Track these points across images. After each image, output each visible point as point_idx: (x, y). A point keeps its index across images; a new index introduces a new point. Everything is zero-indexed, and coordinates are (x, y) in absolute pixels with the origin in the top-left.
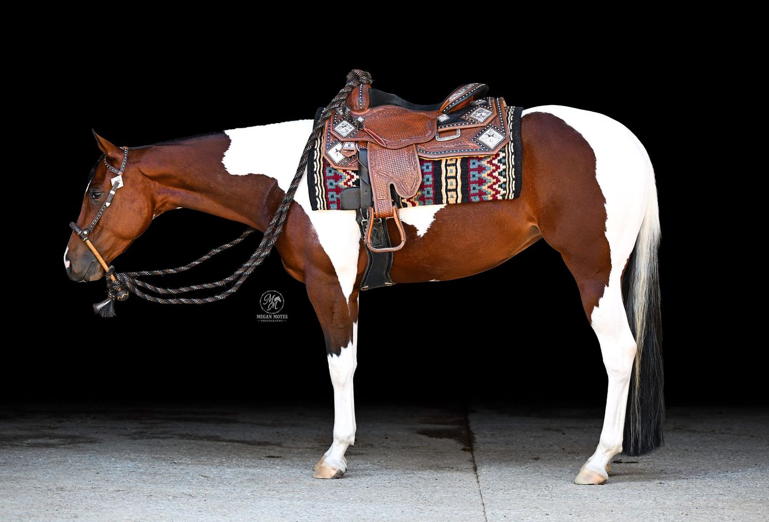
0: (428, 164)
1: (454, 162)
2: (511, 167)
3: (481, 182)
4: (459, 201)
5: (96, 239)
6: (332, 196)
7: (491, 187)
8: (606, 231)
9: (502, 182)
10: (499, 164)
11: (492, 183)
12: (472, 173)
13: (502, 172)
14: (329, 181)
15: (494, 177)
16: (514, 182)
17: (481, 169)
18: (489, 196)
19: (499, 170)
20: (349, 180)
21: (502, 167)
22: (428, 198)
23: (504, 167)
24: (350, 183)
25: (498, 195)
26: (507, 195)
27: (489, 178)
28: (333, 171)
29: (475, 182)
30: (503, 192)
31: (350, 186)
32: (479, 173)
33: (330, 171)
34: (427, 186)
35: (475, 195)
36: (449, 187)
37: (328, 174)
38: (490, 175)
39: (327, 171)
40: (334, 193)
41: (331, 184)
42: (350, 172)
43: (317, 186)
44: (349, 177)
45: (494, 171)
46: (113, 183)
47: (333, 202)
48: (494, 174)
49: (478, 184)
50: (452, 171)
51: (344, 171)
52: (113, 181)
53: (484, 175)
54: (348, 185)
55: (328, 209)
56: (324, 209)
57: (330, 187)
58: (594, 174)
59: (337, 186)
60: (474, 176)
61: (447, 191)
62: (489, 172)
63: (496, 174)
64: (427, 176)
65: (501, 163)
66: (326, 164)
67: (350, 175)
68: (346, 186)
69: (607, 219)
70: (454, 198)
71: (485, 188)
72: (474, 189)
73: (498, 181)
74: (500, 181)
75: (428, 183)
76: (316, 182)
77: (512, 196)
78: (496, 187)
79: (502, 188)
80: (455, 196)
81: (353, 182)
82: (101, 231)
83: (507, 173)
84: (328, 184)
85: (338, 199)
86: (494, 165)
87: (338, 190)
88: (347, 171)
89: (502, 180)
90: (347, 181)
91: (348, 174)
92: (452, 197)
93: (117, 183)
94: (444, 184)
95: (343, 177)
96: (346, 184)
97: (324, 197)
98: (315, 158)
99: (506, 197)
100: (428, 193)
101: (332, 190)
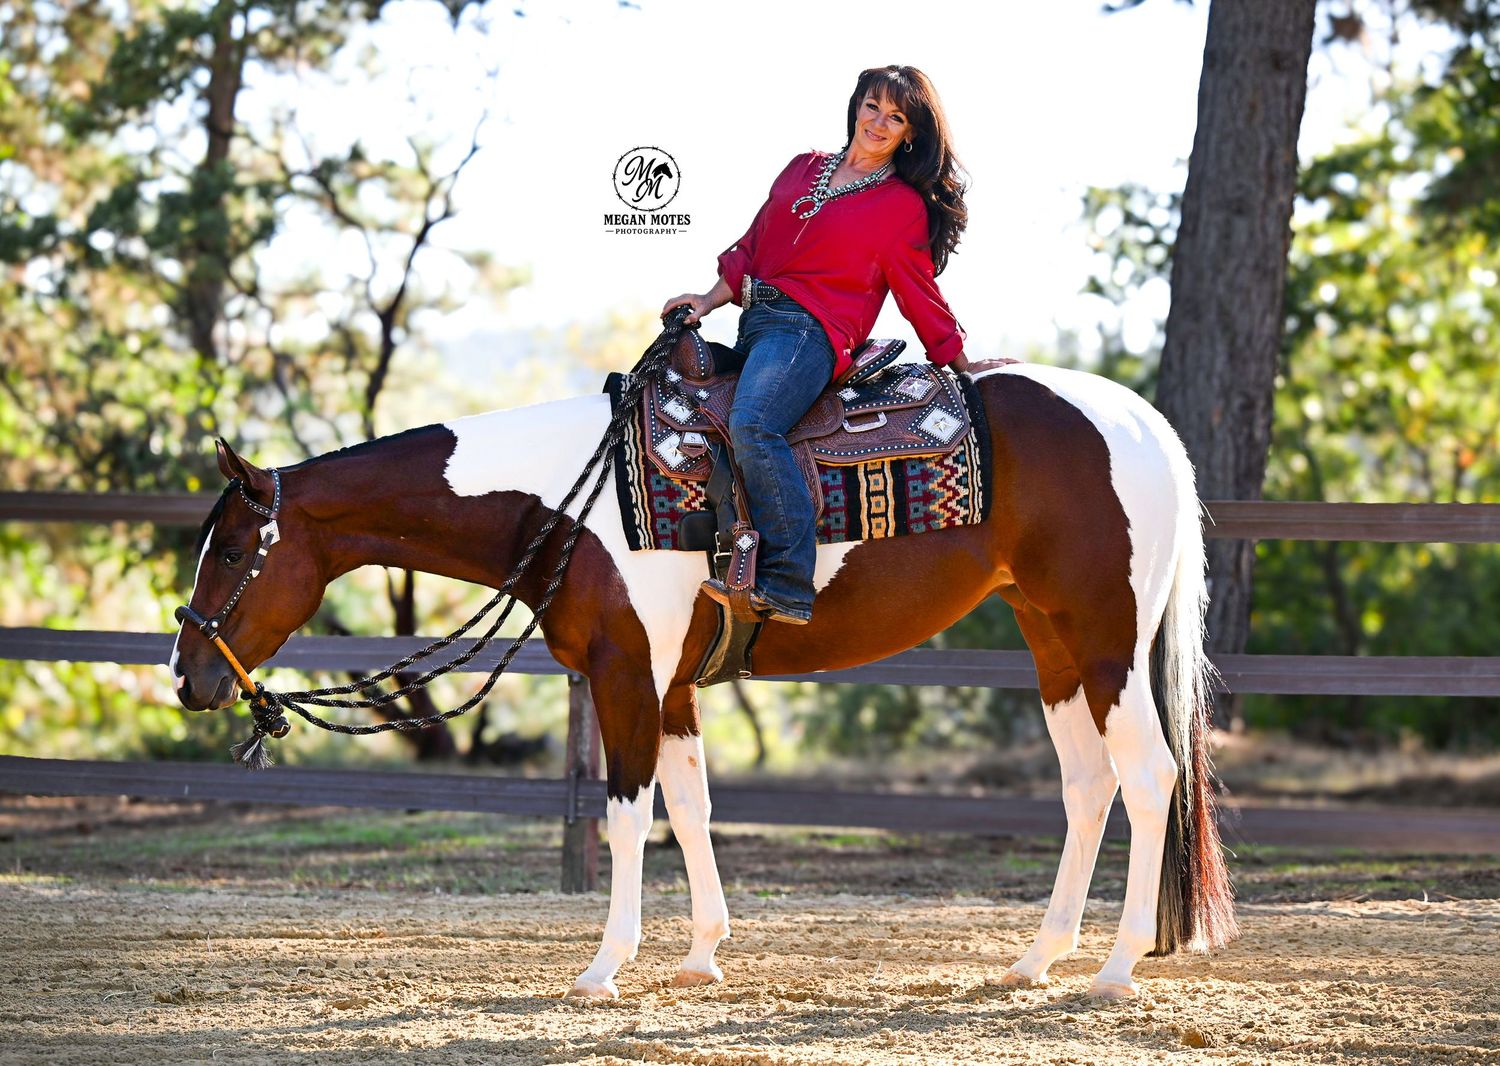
0: (834, 472)
1: (879, 467)
2: (975, 468)
3: (929, 498)
4: (891, 534)
5: (232, 635)
6: (664, 526)
7: (944, 506)
8: (1130, 575)
9: (962, 496)
10: (955, 466)
11: (945, 499)
12: (911, 484)
13: (961, 477)
14: (657, 500)
15: (949, 488)
16: (981, 493)
17: (927, 476)
18: (941, 521)
19: (957, 476)
20: (693, 499)
21: (962, 470)
22: (838, 531)
23: (965, 469)
24: (696, 504)
25: (956, 519)
26: (971, 516)
27: (941, 490)
28: (664, 482)
29: (916, 499)
30: (963, 512)
31: (695, 508)
32: (924, 483)
33: (658, 482)
34: (835, 510)
35: (917, 521)
36: (874, 510)
37: (655, 488)
38: (943, 484)
39: (653, 482)
40: (667, 521)
41: (662, 505)
42: (695, 484)
43: (637, 507)
44: (692, 494)
45: (948, 478)
46: (263, 535)
47: (666, 537)
48: (949, 483)
49: (922, 503)
50: (877, 482)
51: (684, 482)
52: (264, 531)
53: (933, 486)
54: (691, 508)
55: (657, 548)
56: (651, 548)
57: (659, 510)
58: (1108, 478)
59: (672, 509)
60: (915, 488)
61: (870, 516)
62: (940, 480)
63: (952, 482)
64: (833, 493)
65: (958, 463)
66: (650, 469)
67: (695, 489)
68: (688, 509)
69: (1132, 553)
70: (883, 528)
71: (934, 507)
72: (916, 510)
73: (956, 493)
74: (958, 494)
75: (838, 505)
76: (634, 501)
77: (978, 518)
78: (952, 504)
79: (961, 506)
80: (884, 525)
81: (700, 503)
82: (240, 620)
83: (970, 479)
84: (656, 504)
85: (673, 532)
86: (947, 467)
87: (674, 515)
88: (689, 483)
89: (963, 492)
90: (690, 501)
91: (691, 487)
92: (879, 526)
93: (270, 536)
94: (865, 505)
95: (682, 494)
96: (688, 505)
97: (649, 527)
98: (627, 458)
99: (969, 522)
100: (837, 521)
101: (662, 515)
